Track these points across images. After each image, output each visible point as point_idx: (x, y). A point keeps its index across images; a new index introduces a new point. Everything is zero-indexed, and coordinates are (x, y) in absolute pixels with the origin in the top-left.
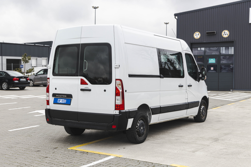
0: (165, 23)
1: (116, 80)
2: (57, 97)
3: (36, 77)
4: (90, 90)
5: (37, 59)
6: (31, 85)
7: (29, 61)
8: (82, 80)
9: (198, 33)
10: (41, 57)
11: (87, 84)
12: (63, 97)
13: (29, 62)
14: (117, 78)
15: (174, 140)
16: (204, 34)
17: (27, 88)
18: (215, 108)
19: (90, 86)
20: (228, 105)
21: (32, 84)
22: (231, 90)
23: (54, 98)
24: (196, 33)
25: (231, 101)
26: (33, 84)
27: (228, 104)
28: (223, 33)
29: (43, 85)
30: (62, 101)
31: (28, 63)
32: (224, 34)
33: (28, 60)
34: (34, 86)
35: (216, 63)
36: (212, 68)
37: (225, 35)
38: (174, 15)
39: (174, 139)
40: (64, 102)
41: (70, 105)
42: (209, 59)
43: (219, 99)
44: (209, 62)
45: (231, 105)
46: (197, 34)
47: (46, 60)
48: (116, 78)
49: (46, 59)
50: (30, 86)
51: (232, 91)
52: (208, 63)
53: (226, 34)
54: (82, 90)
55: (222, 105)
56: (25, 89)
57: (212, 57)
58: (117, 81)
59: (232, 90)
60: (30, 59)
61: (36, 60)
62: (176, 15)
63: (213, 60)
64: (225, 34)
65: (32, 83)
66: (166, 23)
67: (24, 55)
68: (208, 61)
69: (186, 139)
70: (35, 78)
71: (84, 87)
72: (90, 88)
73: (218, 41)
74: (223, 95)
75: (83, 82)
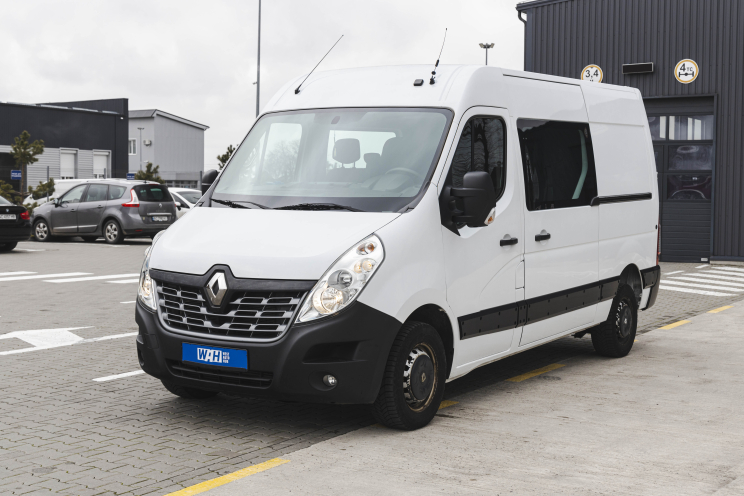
0: (481, 45)
3: (59, 209)
5: (76, 155)
6: (42, 236)
7: (36, 157)
9: (594, 69)
10: (91, 149)
13: (36, 160)
15: (546, 477)
16: (616, 71)
17: (20, 246)
18: (668, 323)
20: (712, 312)
21: (45, 232)
22: (703, 259)
24: (588, 68)
25: (717, 298)
26: (48, 232)
27: (709, 309)
28: (678, 70)
29: (83, 237)
31: (35, 164)
32: (682, 72)
33: (35, 153)
34: (52, 238)
37: (686, 74)
38: (517, 8)
39: (543, 471)
43: (674, 292)
45: (723, 312)
46: (592, 73)
47: (105, 158)
49: (107, 156)
50: (35, 239)
51: (708, 262)
53: (689, 72)
55: (691, 314)
56: (15, 249)
59: (705, 259)
60: (40, 151)
61: (72, 157)
62: (521, 8)
64: (686, 71)
65: (46, 229)
66: (484, 44)
67: (21, 136)
69: (595, 473)
70: (53, 214)
73: (661, 97)
74: (679, 275)
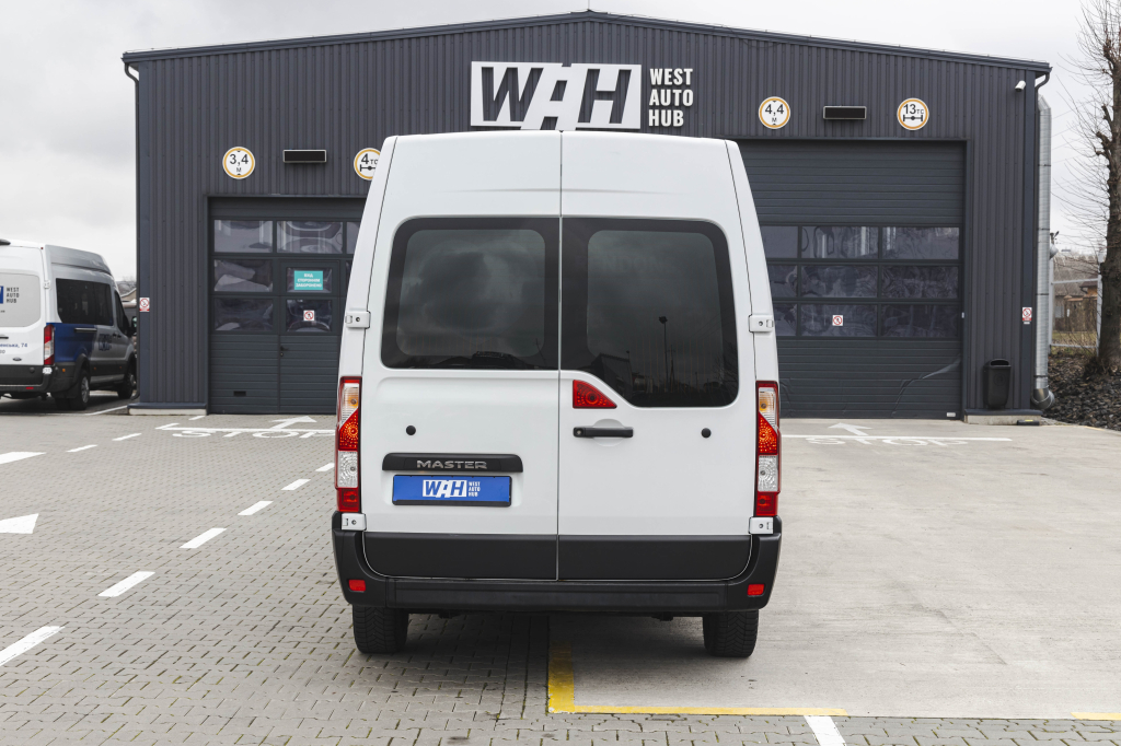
1: (760, 384)
2: (422, 469)
4: (628, 433)
8: (577, 386)
11: (612, 406)
12: (463, 469)
14: (762, 378)
19: (624, 412)
23: (391, 475)
30: (454, 488)
35: (326, 291)
36: (309, 316)
40: (464, 494)
41: (507, 503)
42: (296, 273)
44: (292, 288)
48: (759, 378)
52: (291, 291)
54: (583, 433)
57: (309, 262)
58: (761, 389)
63: (311, 276)
68: (291, 279)
71: (592, 417)
72: (625, 424)
75: (584, 398)
